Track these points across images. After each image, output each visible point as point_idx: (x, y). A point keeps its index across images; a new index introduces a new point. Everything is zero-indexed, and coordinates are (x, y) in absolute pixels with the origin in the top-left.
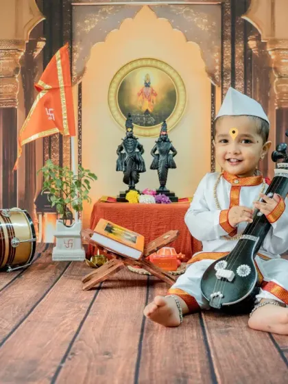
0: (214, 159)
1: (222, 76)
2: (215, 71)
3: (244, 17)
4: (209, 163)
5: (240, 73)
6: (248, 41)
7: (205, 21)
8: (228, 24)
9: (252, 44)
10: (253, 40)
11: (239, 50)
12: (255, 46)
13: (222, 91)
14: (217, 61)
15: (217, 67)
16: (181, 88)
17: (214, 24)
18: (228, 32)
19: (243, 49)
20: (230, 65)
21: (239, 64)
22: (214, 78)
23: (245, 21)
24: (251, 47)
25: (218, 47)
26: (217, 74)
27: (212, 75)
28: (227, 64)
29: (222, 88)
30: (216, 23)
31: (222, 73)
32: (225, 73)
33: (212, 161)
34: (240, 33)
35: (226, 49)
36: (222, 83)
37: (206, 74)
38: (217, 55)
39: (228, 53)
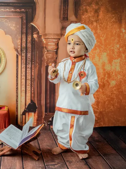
0: (18, 88)
1: (21, 50)
2: (19, 48)
3: (32, 24)
4: (15, 90)
5: (29, 50)
6: (33, 34)
7: (14, 25)
8: (24, 27)
9: (35, 36)
10: (35, 34)
11: (29, 39)
12: (36, 37)
13: (21, 57)
14: (19, 43)
15: (19, 47)
16: (3, 56)
17: (18, 26)
18: (24, 31)
19: (31, 38)
20: (25, 46)
21: (29, 45)
22: (17, 51)
23: (32, 26)
24: (35, 37)
25: (20, 37)
26: (19, 50)
27: (17, 50)
28: (24, 45)
29: (21, 56)
30: (19, 26)
31: (21, 49)
32: (23, 49)
33: (17, 89)
34: (30, 31)
35: (23, 38)
36: (22, 54)
37: (14, 50)
38: (19, 41)
39: (24, 40)
